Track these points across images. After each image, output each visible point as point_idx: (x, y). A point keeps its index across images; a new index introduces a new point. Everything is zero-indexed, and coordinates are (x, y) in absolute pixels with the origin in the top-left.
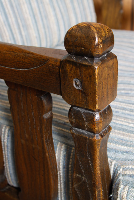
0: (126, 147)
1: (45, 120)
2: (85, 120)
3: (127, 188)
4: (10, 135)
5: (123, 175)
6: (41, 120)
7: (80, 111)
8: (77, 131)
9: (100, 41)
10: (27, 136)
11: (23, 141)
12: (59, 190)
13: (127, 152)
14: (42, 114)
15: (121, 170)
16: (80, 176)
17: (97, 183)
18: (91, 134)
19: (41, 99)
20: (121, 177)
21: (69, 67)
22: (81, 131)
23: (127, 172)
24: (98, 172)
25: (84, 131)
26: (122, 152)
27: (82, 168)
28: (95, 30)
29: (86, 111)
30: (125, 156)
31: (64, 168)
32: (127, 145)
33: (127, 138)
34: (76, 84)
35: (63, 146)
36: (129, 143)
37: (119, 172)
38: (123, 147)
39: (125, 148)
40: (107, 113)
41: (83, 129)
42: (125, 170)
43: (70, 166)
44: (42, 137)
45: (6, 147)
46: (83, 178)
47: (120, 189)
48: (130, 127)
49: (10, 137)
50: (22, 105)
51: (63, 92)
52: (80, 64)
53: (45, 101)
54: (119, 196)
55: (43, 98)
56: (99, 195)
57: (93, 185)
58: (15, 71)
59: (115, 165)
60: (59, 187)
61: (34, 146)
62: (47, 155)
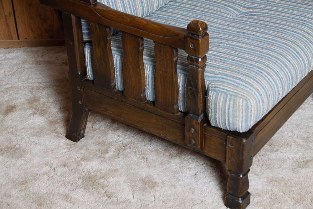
0: (214, 75)
1: (174, 61)
2: (195, 61)
3: (213, 92)
5: (211, 87)
6: (172, 61)
7: (192, 57)
8: (191, 66)
9: (202, 30)
10: (163, 69)
11: (161, 72)
12: (179, 99)
13: (214, 77)
14: (173, 58)
15: (211, 85)
16: (191, 88)
17: (199, 91)
18: (197, 67)
19: (173, 51)
20: (210, 88)
21: (188, 39)
22: (192, 66)
23: (213, 86)
24: (200, 85)
25: (194, 66)
26: (212, 77)
27: (192, 84)
28: (200, 25)
29: (195, 57)
30: (213, 79)
32: (214, 74)
33: (215, 70)
34: (191, 46)
35: (182, 75)
36: (215, 73)
37: (210, 86)
38: (212, 75)
40: (205, 58)
41: (194, 65)
42: (212, 85)
43: (186, 85)
44: (172, 69)
46: (193, 88)
47: (210, 93)
48: (217, 65)
50: (162, 53)
51: (185, 49)
52: (193, 38)
53: (175, 52)
54: (209, 96)
55: (174, 50)
56: (200, 96)
57: (197, 92)
58: (162, 38)
59: (208, 83)
60: (179, 97)
61: (167, 75)
62: (174, 79)
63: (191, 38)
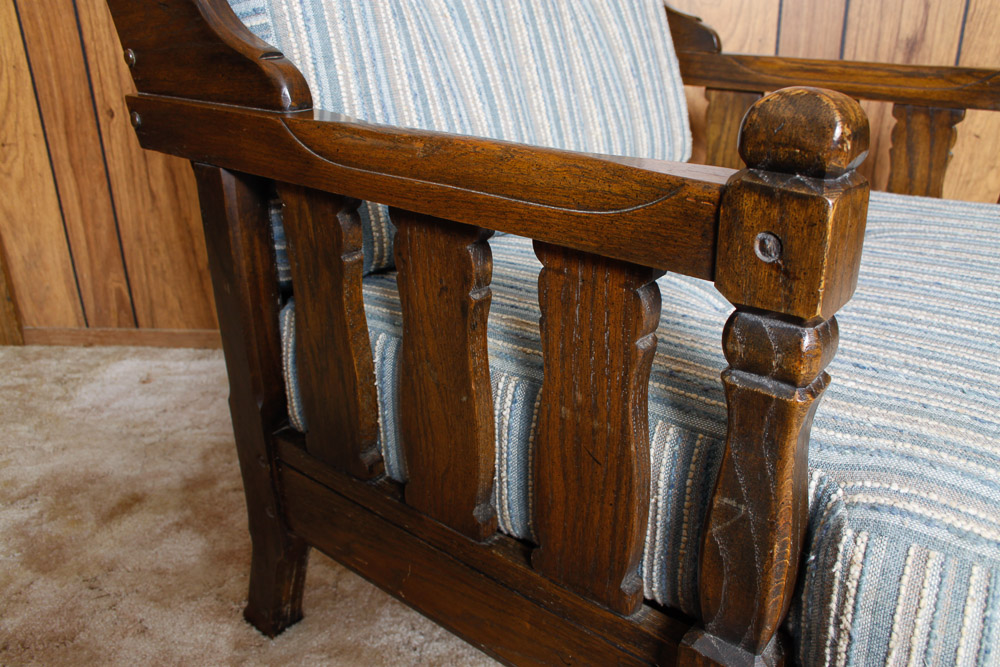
0: (848, 436)
1: (641, 355)
2: (774, 346)
3: (863, 536)
4: (520, 398)
5: (847, 506)
6: (629, 353)
7: (760, 324)
8: (742, 380)
9: (848, 132)
10: (579, 397)
11: (566, 412)
12: (647, 545)
13: (853, 449)
14: (635, 336)
15: (840, 492)
16: (733, 503)
17: (781, 523)
18: (784, 386)
19: (637, 296)
20: (841, 511)
21: (748, 202)
22: (755, 378)
23: (860, 498)
24: (787, 492)
25: (764, 380)
26: (841, 449)
27: (741, 480)
29: (778, 324)
30: (848, 458)
31: (670, 486)
32: (850, 432)
33: (848, 414)
34: (763, 248)
35: (671, 431)
36: (855, 426)
37: (834, 497)
38: (839, 435)
39: (847, 439)
41: (762, 373)
42: (853, 491)
43: (689, 482)
44: (626, 399)
45: (505, 431)
46: (743, 507)
47: (844, 539)
48: (849, 389)
49: (519, 405)
50: (577, 312)
51: (720, 271)
52: (783, 192)
53: (645, 302)
54: (840, 557)
55: (641, 293)
56: (782, 556)
57: (768, 529)
58: (579, 217)
59: (821, 480)
60: (648, 539)
61: (596, 424)
62: (633, 448)
63: (767, 192)
